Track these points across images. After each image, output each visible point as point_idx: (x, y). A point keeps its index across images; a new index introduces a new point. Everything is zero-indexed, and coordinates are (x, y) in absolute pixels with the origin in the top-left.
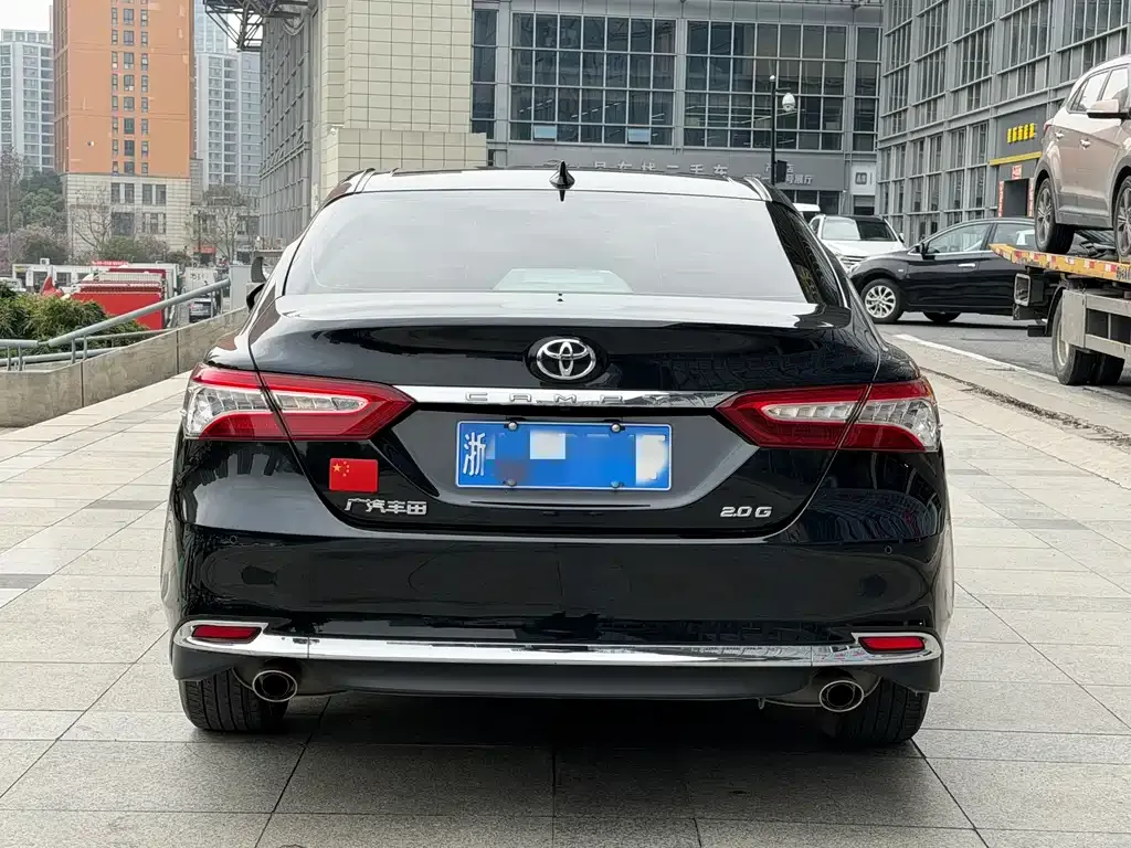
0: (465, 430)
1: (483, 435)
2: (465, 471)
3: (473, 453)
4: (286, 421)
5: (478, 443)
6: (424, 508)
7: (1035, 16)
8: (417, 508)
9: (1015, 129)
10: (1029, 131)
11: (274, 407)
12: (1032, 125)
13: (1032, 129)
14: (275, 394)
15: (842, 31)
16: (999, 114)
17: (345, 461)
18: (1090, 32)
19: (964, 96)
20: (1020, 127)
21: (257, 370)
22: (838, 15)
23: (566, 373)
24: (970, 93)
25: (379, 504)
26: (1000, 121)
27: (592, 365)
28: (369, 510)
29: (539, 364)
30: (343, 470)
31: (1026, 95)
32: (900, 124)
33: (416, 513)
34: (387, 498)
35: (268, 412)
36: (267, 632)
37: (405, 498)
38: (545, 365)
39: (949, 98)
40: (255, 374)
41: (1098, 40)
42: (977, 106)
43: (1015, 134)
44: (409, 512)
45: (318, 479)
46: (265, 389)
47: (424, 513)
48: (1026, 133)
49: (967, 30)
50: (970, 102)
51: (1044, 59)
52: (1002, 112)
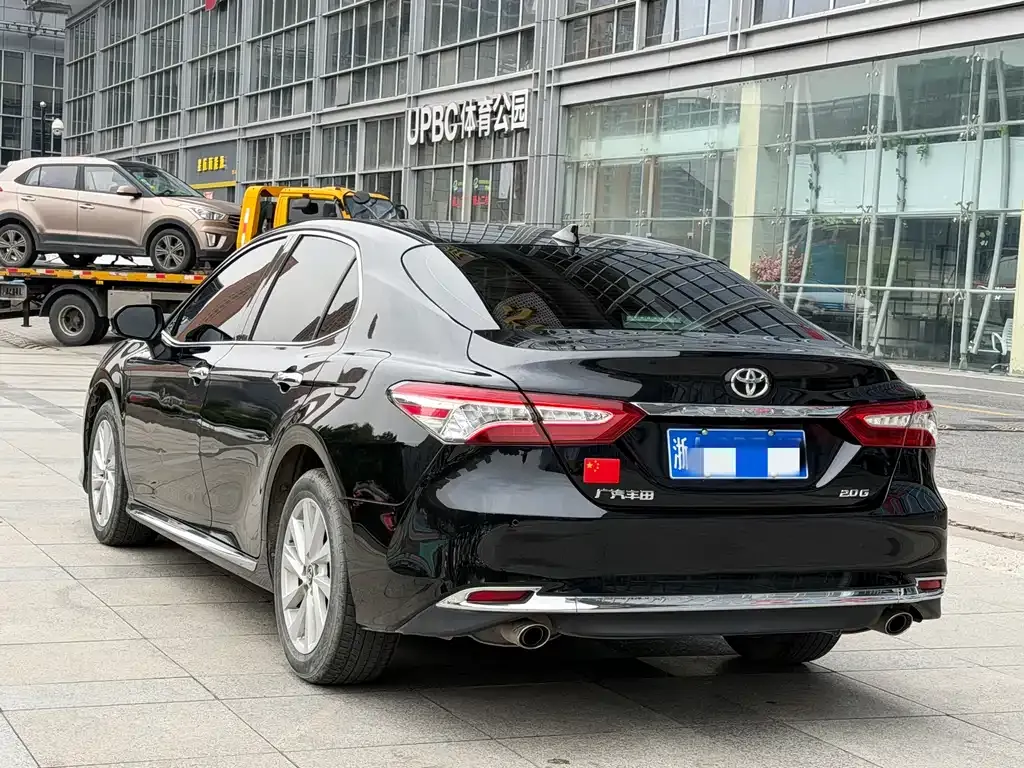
0: (674, 435)
1: (685, 439)
2: (675, 467)
3: (680, 453)
4: (546, 429)
5: (683, 445)
6: (652, 495)
7: (221, 63)
8: (647, 495)
9: (205, 159)
10: (219, 163)
11: (538, 419)
12: (222, 157)
13: (222, 161)
14: (539, 408)
15: (21, 57)
16: (188, 146)
17: (596, 460)
18: (277, 81)
19: (152, 127)
20: (210, 159)
21: (520, 390)
22: (16, 42)
23: (750, 392)
24: (159, 125)
25: (619, 492)
26: (189, 151)
27: (766, 387)
28: (613, 497)
29: (733, 385)
30: (595, 466)
31: (214, 131)
32: (84, 147)
33: (646, 498)
34: (626, 488)
35: (531, 423)
36: (539, 594)
37: (637, 489)
38: (736, 387)
39: (137, 128)
40: (519, 394)
41: (284, 89)
42: (166, 136)
43: (205, 164)
44: (641, 498)
45: (575, 474)
46: (530, 404)
47: (652, 498)
48: (216, 165)
49: (153, 69)
50: (158, 132)
51: (231, 101)
52: (190, 144)
